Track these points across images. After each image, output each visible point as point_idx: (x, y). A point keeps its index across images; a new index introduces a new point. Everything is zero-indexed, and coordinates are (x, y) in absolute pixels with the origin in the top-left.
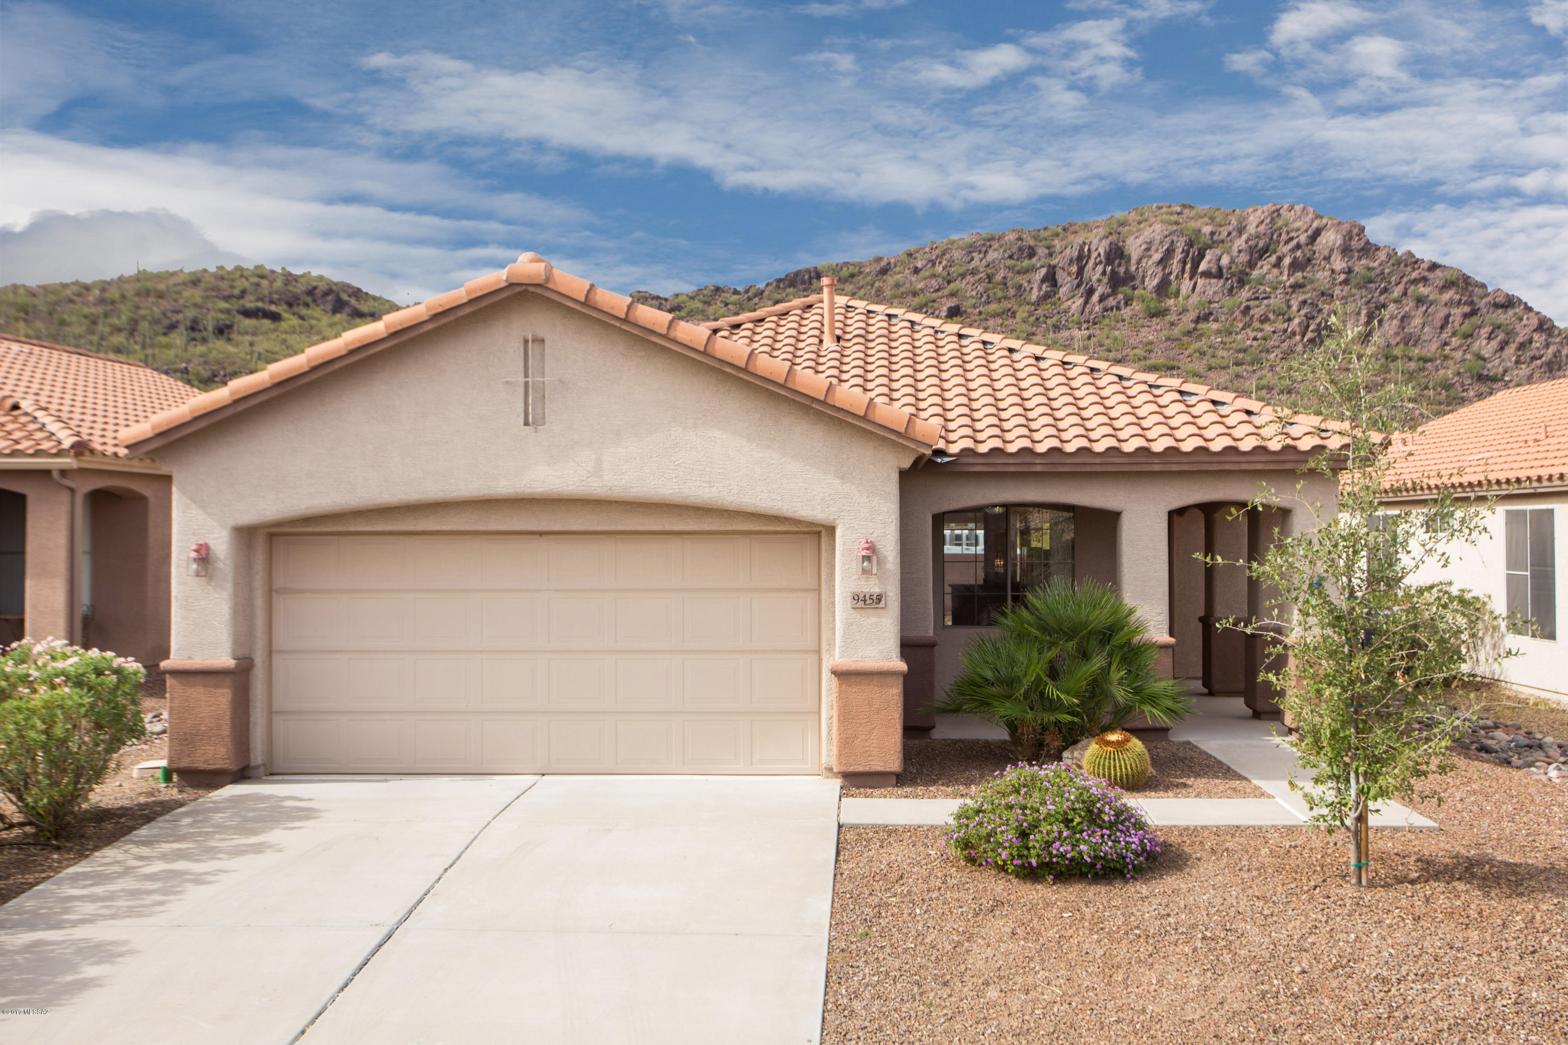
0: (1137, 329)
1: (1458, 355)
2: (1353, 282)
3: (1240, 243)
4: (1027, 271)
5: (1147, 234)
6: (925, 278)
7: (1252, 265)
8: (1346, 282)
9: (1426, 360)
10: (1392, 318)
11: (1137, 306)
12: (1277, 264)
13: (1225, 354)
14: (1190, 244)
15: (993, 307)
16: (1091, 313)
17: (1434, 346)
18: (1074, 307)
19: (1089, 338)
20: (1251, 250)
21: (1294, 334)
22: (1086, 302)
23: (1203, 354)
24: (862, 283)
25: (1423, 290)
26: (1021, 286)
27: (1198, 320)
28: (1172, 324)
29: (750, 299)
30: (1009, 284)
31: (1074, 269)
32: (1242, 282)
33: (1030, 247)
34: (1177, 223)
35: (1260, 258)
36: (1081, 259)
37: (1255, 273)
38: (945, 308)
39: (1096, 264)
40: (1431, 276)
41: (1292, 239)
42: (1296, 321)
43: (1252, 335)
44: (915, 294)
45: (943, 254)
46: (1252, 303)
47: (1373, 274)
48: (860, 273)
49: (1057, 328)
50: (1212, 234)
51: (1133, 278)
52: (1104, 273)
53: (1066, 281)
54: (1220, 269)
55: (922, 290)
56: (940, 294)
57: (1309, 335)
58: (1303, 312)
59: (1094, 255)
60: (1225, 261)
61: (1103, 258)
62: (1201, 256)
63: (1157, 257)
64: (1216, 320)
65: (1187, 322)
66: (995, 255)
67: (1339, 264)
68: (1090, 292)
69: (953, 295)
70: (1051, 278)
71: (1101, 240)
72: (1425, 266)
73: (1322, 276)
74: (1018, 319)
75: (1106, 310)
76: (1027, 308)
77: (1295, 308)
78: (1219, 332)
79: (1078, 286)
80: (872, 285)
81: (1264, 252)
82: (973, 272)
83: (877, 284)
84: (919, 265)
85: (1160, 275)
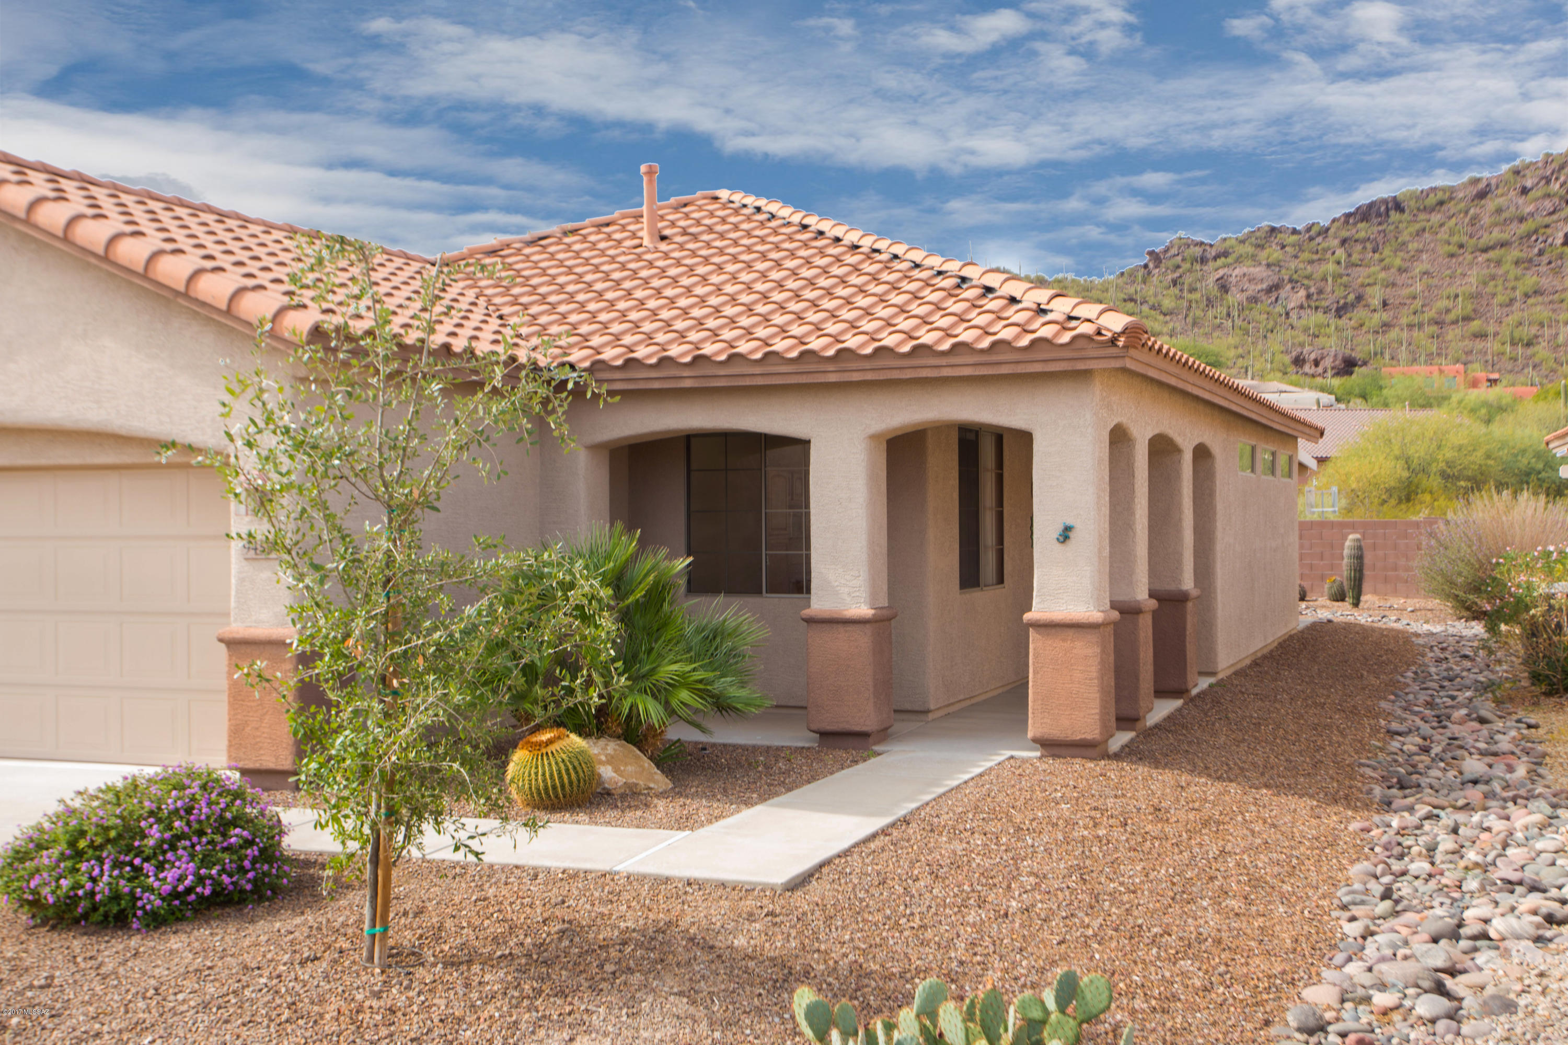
6: (1536, 200)
24: (1453, 211)
29: (1311, 239)
44: (1522, 219)
45: (1562, 167)
48: (1451, 199)
55: (1532, 214)
80: (1466, 213)
83: (1472, 211)
84: (1529, 184)
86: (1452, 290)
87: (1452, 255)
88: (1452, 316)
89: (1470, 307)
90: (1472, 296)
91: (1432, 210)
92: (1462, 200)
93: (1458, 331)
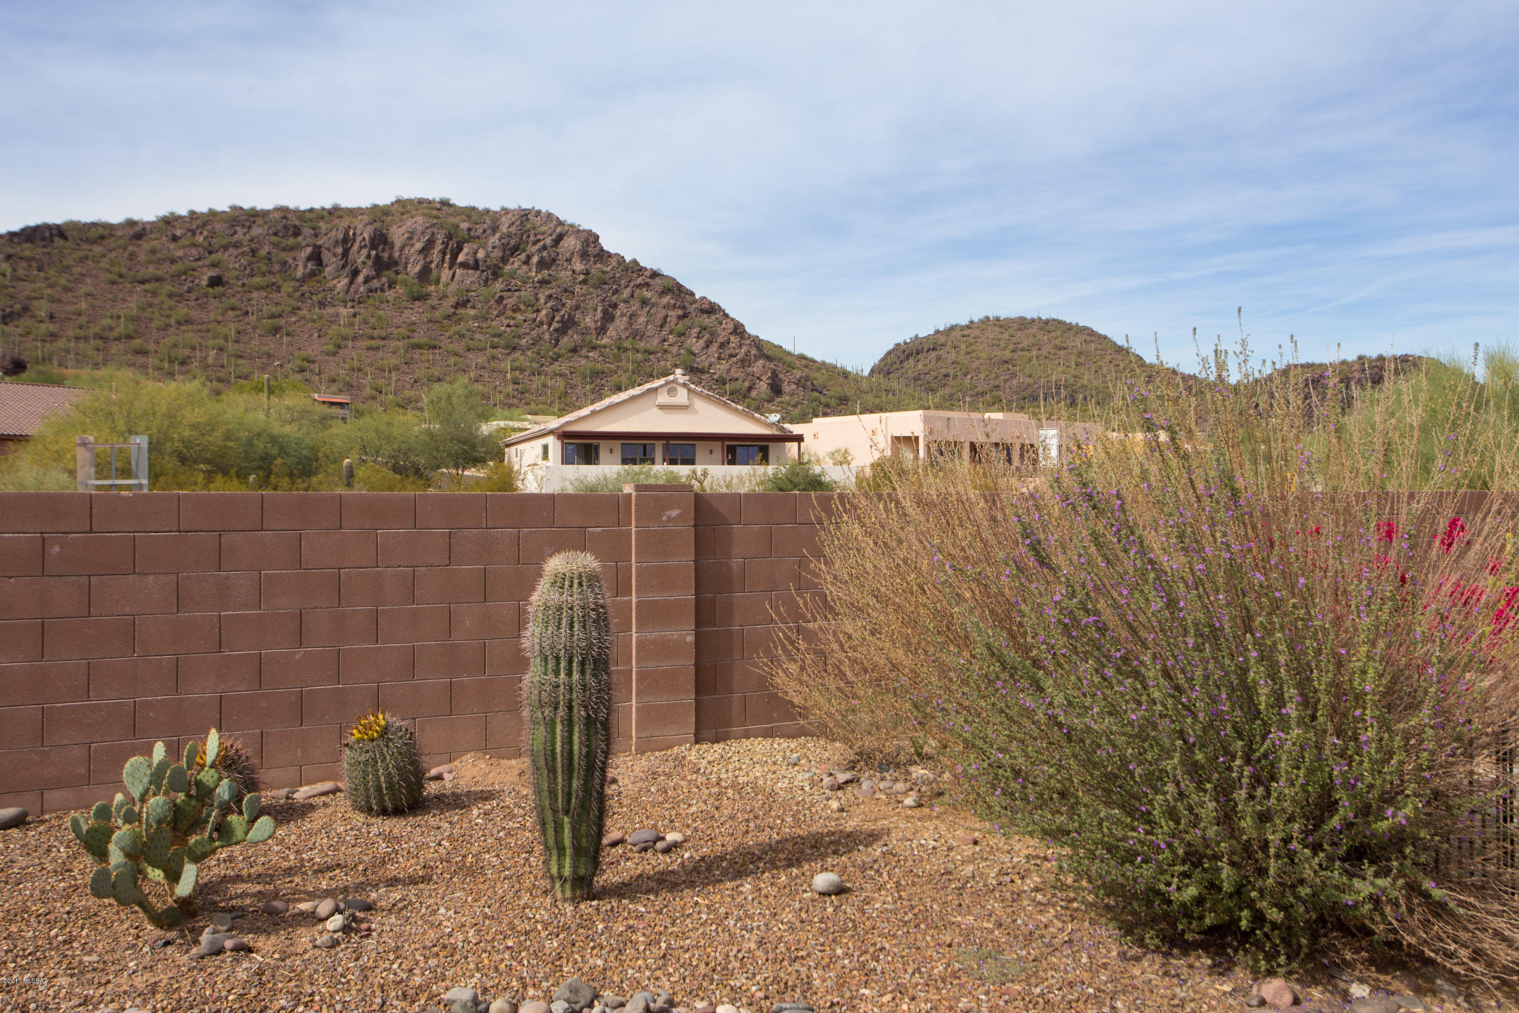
0: (401, 310)
1: (675, 350)
2: (591, 282)
3: (494, 240)
4: (292, 249)
5: (409, 224)
6: (184, 247)
7: (504, 260)
8: (584, 282)
9: (650, 353)
10: (622, 315)
11: (400, 289)
12: (527, 262)
13: (482, 337)
14: (450, 237)
15: (257, 280)
16: (356, 292)
17: (655, 342)
18: (339, 286)
19: (355, 315)
20: (504, 247)
21: (542, 323)
22: (351, 282)
23: (462, 336)
24: (113, 246)
25: (647, 294)
26: (286, 262)
27: (457, 306)
28: (433, 308)
30: (274, 259)
31: (340, 250)
32: (496, 275)
33: (295, 226)
34: (436, 217)
35: (512, 255)
36: (346, 241)
37: (508, 268)
38: (206, 277)
39: (361, 248)
40: (652, 282)
41: (539, 241)
42: (544, 312)
43: (506, 322)
44: (173, 261)
45: (205, 224)
46: (505, 294)
47: (606, 277)
48: (112, 235)
49: (322, 304)
50: (469, 230)
51: (396, 264)
52: (369, 256)
53: (331, 263)
54: (476, 261)
55: (181, 258)
56: (200, 263)
57: (555, 325)
58: (549, 305)
59: (359, 239)
60: (481, 255)
61: (367, 242)
62: (460, 249)
63: (419, 246)
64: (473, 307)
65: (447, 306)
66: (260, 231)
67: (578, 266)
68: (355, 273)
69: (214, 265)
70: (316, 257)
71: (365, 226)
72: (647, 273)
73: (565, 275)
74: (283, 293)
75: (371, 291)
76: (292, 283)
77: (542, 301)
78: (475, 318)
79: (344, 267)
80: (125, 249)
81: (515, 250)
82: (237, 245)
83: (130, 248)
84: (178, 233)
85: (422, 262)
86: (115, 312)
87: (113, 283)
88: (115, 334)
89: (131, 327)
90: (132, 319)
91: (93, 242)
92: (120, 238)
93: (121, 347)
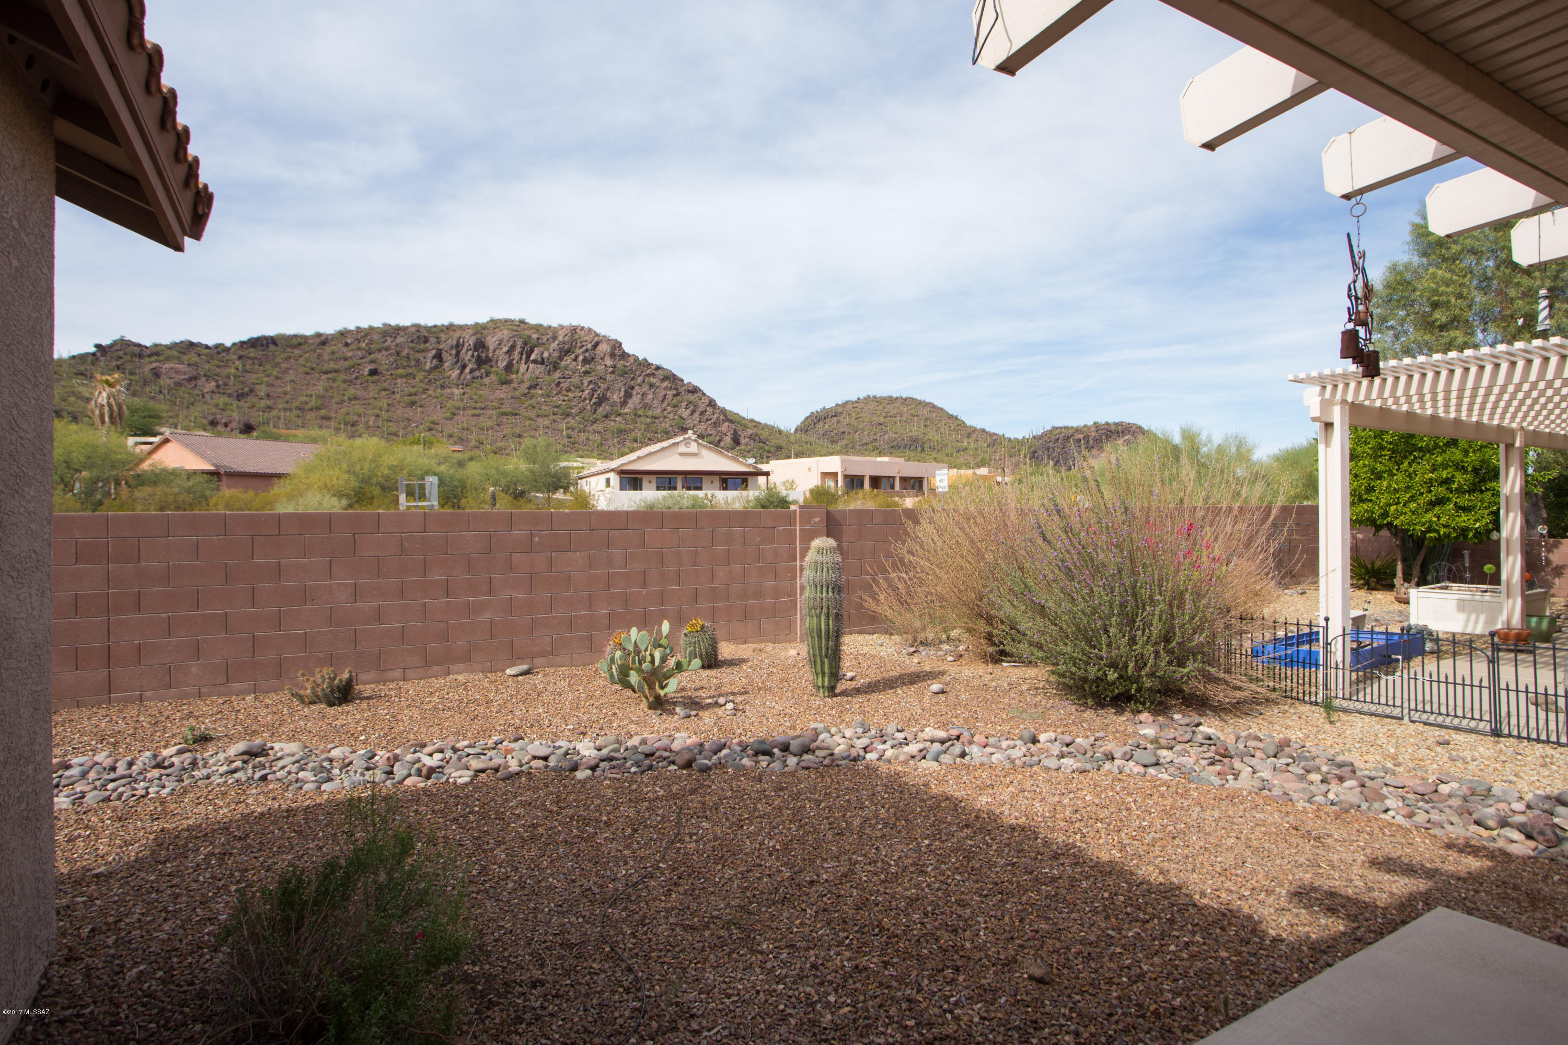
0: (493, 390)
1: (671, 416)
2: (617, 373)
3: (554, 345)
4: (423, 351)
5: (499, 335)
6: (353, 350)
7: (561, 358)
8: (613, 372)
9: (656, 418)
10: (637, 394)
11: (493, 377)
12: (575, 360)
13: (547, 408)
14: (525, 343)
15: (401, 371)
16: (464, 379)
17: (659, 411)
18: (454, 375)
19: (464, 394)
20: (561, 350)
21: (585, 399)
22: (462, 373)
23: (534, 407)
24: (307, 349)
25: (653, 380)
26: (419, 360)
27: (530, 388)
28: (515, 389)
29: (219, 353)
30: (411, 358)
31: (454, 352)
32: (556, 368)
33: (425, 337)
34: (517, 331)
35: (566, 355)
36: (458, 346)
37: (563, 363)
38: (367, 370)
39: (468, 350)
40: (656, 373)
41: (583, 346)
42: (587, 392)
43: (562, 398)
44: (346, 359)
45: (366, 335)
46: (561, 380)
47: (627, 369)
48: (306, 343)
49: (442, 387)
50: (538, 339)
51: (490, 361)
52: (473, 356)
53: (448, 360)
54: (543, 359)
55: (351, 357)
56: (363, 361)
57: (594, 400)
58: (590, 387)
59: (466, 345)
60: (546, 355)
61: (472, 347)
62: (532, 351)
63: (505, 349)
64: (541, 389)
65: (524, 388)
66: (402, 339)
67: (609, 362)
68: (464, 367)
69: (372, 362)
70: (439, 356)
71: (471, 336)
72: (653, 367)
73: (600, 368)
74: (417, 380)
75: (474, 378)
76: (423, 373)
77: (586, 385)
78: (542, 395)
79: (456, 363)
80: (315, 351)
81: (568, 352)
82: (387, 349)
83: (318, 351)
84: (349, 341)
85: (507, 360)
86: (309, 392)
87: (307, 373)
88: (309, 406)
89: (319, 402)
90: (319, 397)
91: (294, 347)
92: (312, 344)
93: (313, 414)
